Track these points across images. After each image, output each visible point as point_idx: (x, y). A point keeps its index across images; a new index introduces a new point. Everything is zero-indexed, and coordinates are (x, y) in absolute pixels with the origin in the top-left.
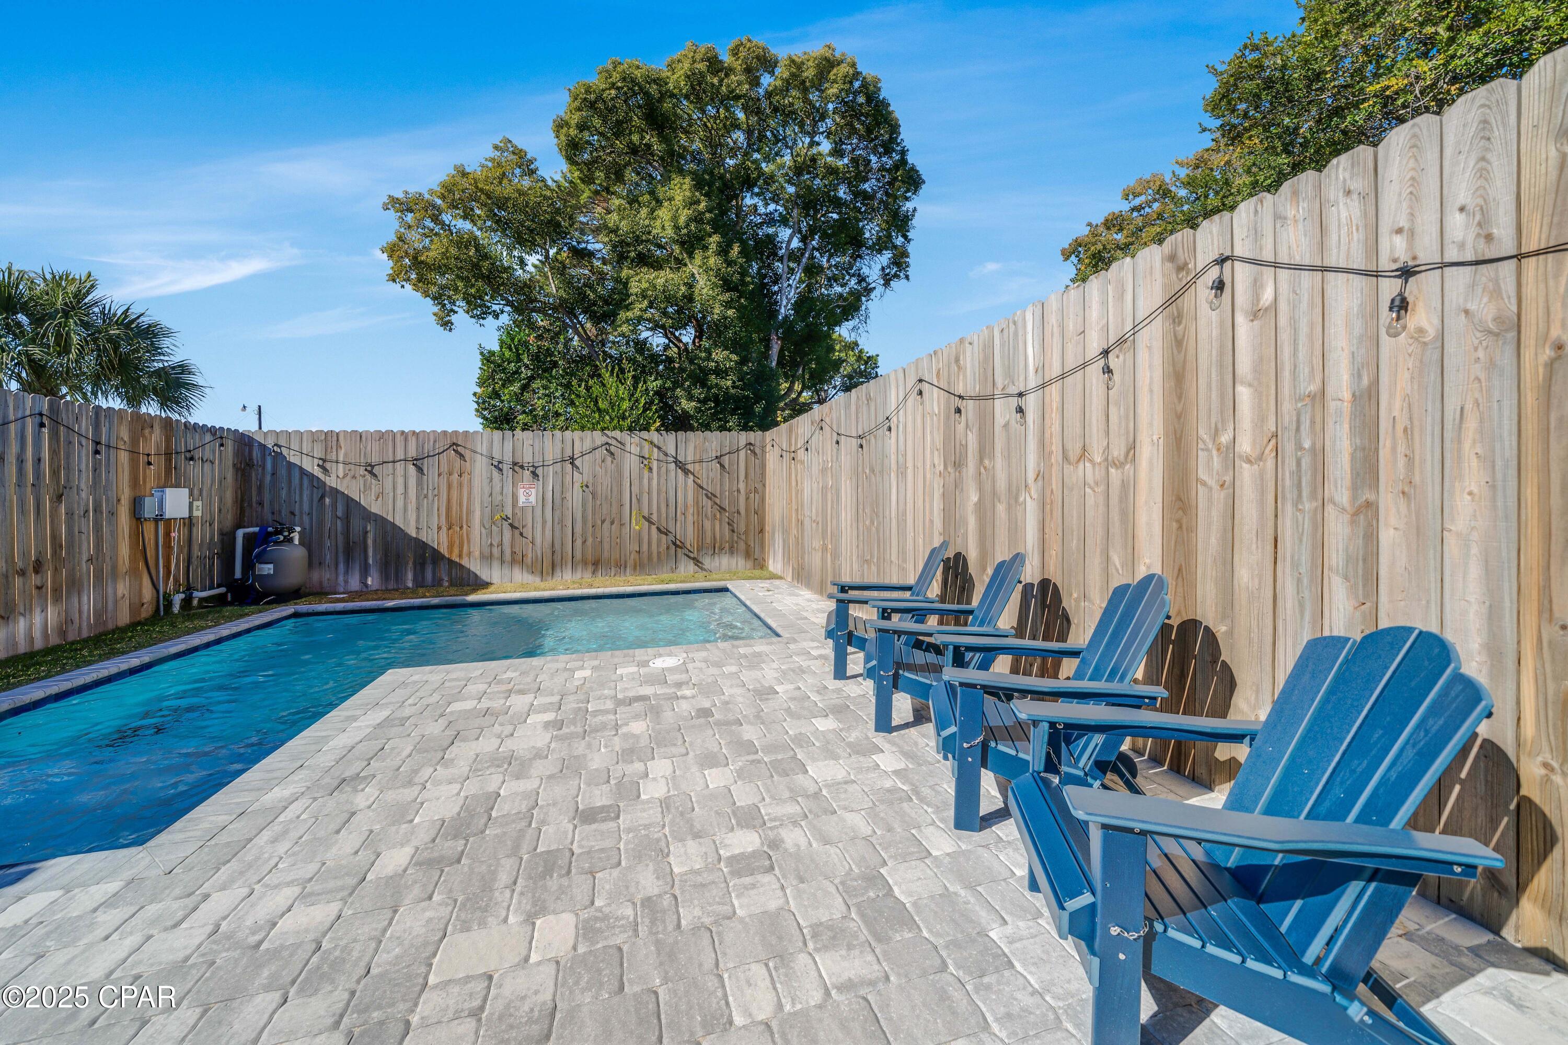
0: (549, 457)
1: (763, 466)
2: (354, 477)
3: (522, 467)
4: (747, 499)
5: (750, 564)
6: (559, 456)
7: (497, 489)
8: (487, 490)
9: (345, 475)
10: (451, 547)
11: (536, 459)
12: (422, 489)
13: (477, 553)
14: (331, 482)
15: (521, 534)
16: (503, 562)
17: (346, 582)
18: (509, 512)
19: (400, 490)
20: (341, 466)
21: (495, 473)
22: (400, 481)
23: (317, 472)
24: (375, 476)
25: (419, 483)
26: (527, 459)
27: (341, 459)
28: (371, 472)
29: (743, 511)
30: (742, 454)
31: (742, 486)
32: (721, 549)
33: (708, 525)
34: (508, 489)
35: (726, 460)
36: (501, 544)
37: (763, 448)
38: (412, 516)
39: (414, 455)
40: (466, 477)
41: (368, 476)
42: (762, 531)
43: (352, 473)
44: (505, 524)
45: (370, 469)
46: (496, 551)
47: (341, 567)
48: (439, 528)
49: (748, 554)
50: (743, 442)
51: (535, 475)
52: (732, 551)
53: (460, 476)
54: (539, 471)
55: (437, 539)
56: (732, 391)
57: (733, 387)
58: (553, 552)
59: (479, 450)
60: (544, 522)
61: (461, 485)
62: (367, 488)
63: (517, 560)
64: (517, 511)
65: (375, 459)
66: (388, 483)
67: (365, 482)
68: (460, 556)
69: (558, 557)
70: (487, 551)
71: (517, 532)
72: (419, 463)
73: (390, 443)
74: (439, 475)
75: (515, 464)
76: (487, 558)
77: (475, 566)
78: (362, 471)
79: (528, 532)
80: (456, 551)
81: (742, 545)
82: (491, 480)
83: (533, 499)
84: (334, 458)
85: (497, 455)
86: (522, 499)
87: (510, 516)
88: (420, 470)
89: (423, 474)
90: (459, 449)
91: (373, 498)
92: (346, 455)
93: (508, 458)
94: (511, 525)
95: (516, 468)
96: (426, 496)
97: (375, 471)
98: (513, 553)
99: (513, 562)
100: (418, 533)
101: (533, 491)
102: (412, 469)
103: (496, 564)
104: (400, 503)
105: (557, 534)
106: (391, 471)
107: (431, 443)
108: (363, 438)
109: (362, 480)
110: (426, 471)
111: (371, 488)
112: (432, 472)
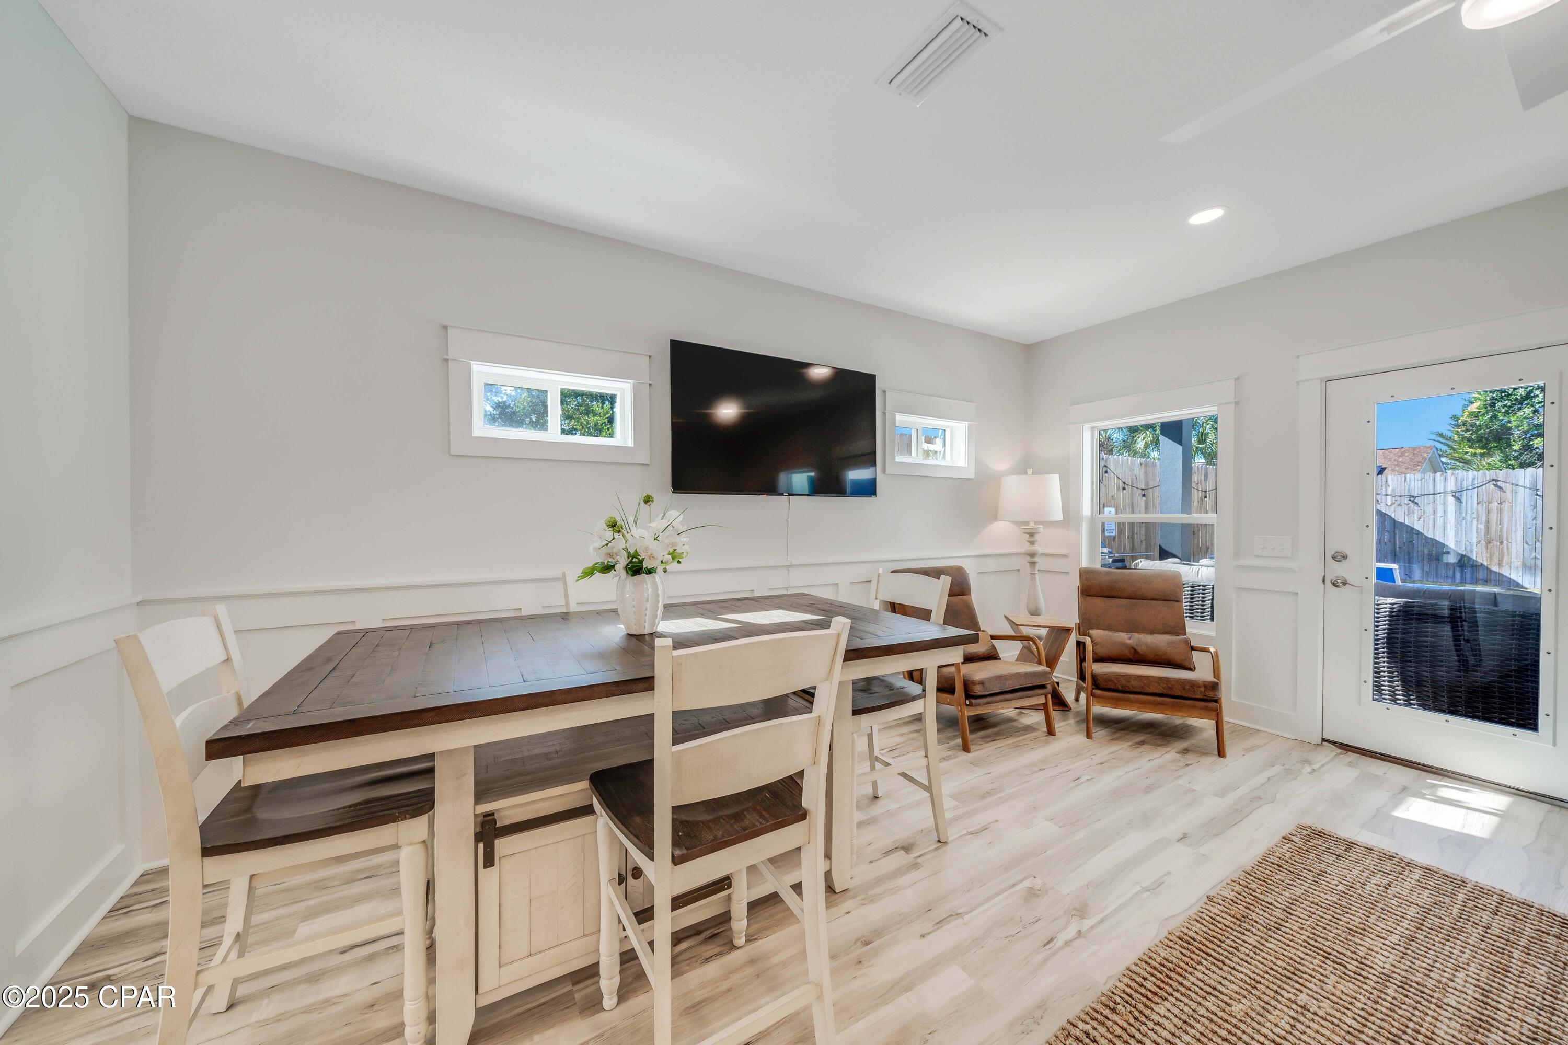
2: (1400, 505)
9: (1393, 504)
10: (1491, 557)
12: (1461, 513)
13: (1518, 563)
19: (1440, 514)
20: (1389, 498)
22: (1440, 508)
24: (1416, 503)
25: (1459, 511)
27: (1389, 493)
28: (1413, 502)
38: (1451, 532)
39: (1454, 489)
40: (1506, 505)
41: (1412, 505)
43: (1398, 502)
45: (1412, 499)
48: (1478, 544)
53: (1500, 504)
55: (1476, 552)
61: (1500, 511)
62: (1410, 513)
65: (1416, 493)
66: (1429, 509)
67: (1409, 509)
68: (1500, 566)
72: (1458, 495)
73: (1431, 482)
74: (1478, 503)
77: (1513, 573)
78: (1406, 501)
80: (1496, 562)
84: (1384, 493)
88: (1458, 500)
89: (1461, 502)
90: (1499, 484)
91: (1416, 518)
92: (1393, 490)
96: (1465, 518)
97: (1416, 501)
100: (1456, 545)
102: (1451, 499)
104: (1439, 523)
106: (1432, 501)
107: (1470, 480)
108: (1408, 479)
109: (1406, 508)
110: (1464, 500)
111: (1414, 512)
112: (1470, 498)
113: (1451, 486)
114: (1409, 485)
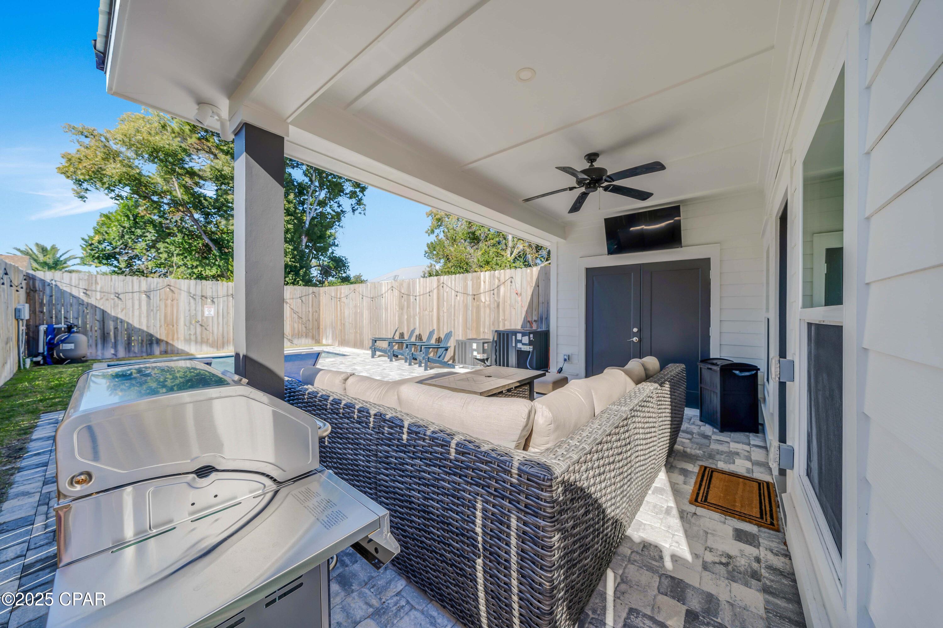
0: (221, 293)
1: (319, 302)
2: (107, 300)
3: (206, 298)
4: (313, 315)
5: (314, 342)
6: (225, 294)
7: (193, 308)
8: (187, 308)
9: (101, 298)
10: (168, 334)
11: (214, 294)
12: (150, 307)
13: (183, 338)
14: (92, 301)
15: (206, 329)
16: (196, 342)
17: (103, 354)
18: (199, 318)
19: (136, 306)
20: (98, 293)
21: (192, 301)
22: (137, 303)
23: (82, 296)
24: (121, 299)
25: (148, 304)
26: (209, 294)
27: (99, 288)
28: (118, 297)
29: (311, 320)
30: (311, 296)
31: (310, 310)
32: (302, 336)
33: (296, 325)
34: (199, 308)
35: (303, 298)
36: (195, 334)
37: (319, 294)
38: (144, 321)
39: (145, 289)
40: (175, 302)
41: (117, 299)
42: (319, 328)
43: (106, 297)
44: (198, 325)
45: (116, 295)
46: (193, 337)
47: (100, 346)
48: (161, 326)
49: (313, 338)
50: (311, 292)
51: (213, 301)
52: (306, 336)
53: (172, 301)
54: (215, 300)
55: (159, 333)
56: (290, 263)
57: (290, 261)
58: (223, 338)
59: (182, 288)
60: (218, 324)
61: (172, 306)
62: (115, 306)
63: (203, 341)
64: (204, 318)
65: (120, 290)
66: (129, 303)
67: (114, 303)
68: (173, 340)
69: (225, 339)
70: (188, 337)
71: (204, 328)
72: (148, 294)
73: (130, 283)
74: (160, 300)
75: (202, 296)
76: (188, 341)
77: (180, 345)
78: (112, 296)
79: (210, 328)
80: (170, 338)
81: (311, 334)
82: (190, 304)
83: (212, 313)
84: (94, 289)
85: (192, 291)
86: (206, 313)
87: (200, 320)
88: (148, 297)
89: (150, 299)
90: (171, 288)
91: (120, 310)
92: (101, 288)
93: (199, 293)
94: (201, 325)
95: (203, 298)
96: (152, 310)
97: (120, 297)
98: (202, 338)
99: (202, 342)
100: (149, 328)
101: (213, 309)
102: (143, 297)
103: (193, 344)
104: (137, 313)
105: (225, 329)
106: (131, 297)
107: (155, 284)
108: (113, 280)
109: (112, 301)
110: (152, 298)
111: (118, 306)
112: (156, 298)
113: (144, 287)
114: (115, 284)
